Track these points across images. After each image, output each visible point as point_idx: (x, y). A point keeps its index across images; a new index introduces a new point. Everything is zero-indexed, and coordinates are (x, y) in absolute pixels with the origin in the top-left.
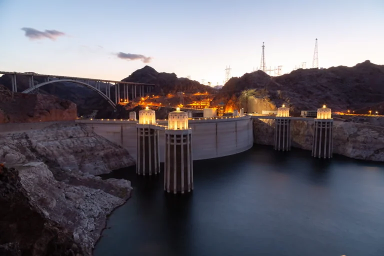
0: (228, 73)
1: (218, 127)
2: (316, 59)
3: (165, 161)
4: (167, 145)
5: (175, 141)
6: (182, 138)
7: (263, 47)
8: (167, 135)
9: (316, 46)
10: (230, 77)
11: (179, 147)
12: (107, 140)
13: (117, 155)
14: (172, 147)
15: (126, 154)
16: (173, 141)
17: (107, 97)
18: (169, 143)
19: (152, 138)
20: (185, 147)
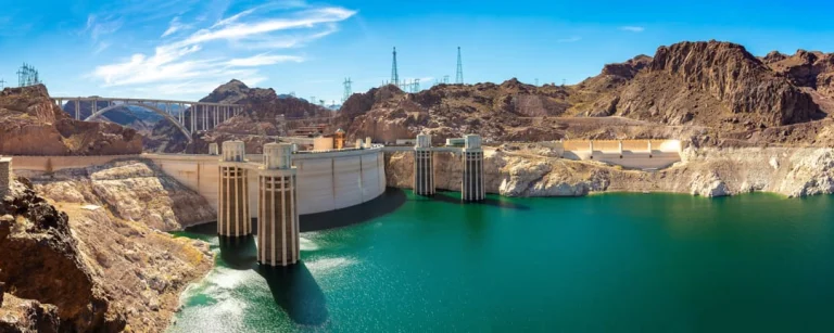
0: (347, 88)
1: (336, 164)
2: (459, 72)
3: (258, 216)
4: (261, 191)
5: (273, 187)
6: (283, 182)
7: (395, 53)
8: (261, 177)
9: (459, 56)
10: (350, 94)
11: (278, 195)
12: (178, 183)
13: (191, 204)
14: (268, 194)
15: (204, 202)
16: (269, 186)
17: (180, 124)
18: (263, 188)
19: (240, 181)
20: (288, 194)
